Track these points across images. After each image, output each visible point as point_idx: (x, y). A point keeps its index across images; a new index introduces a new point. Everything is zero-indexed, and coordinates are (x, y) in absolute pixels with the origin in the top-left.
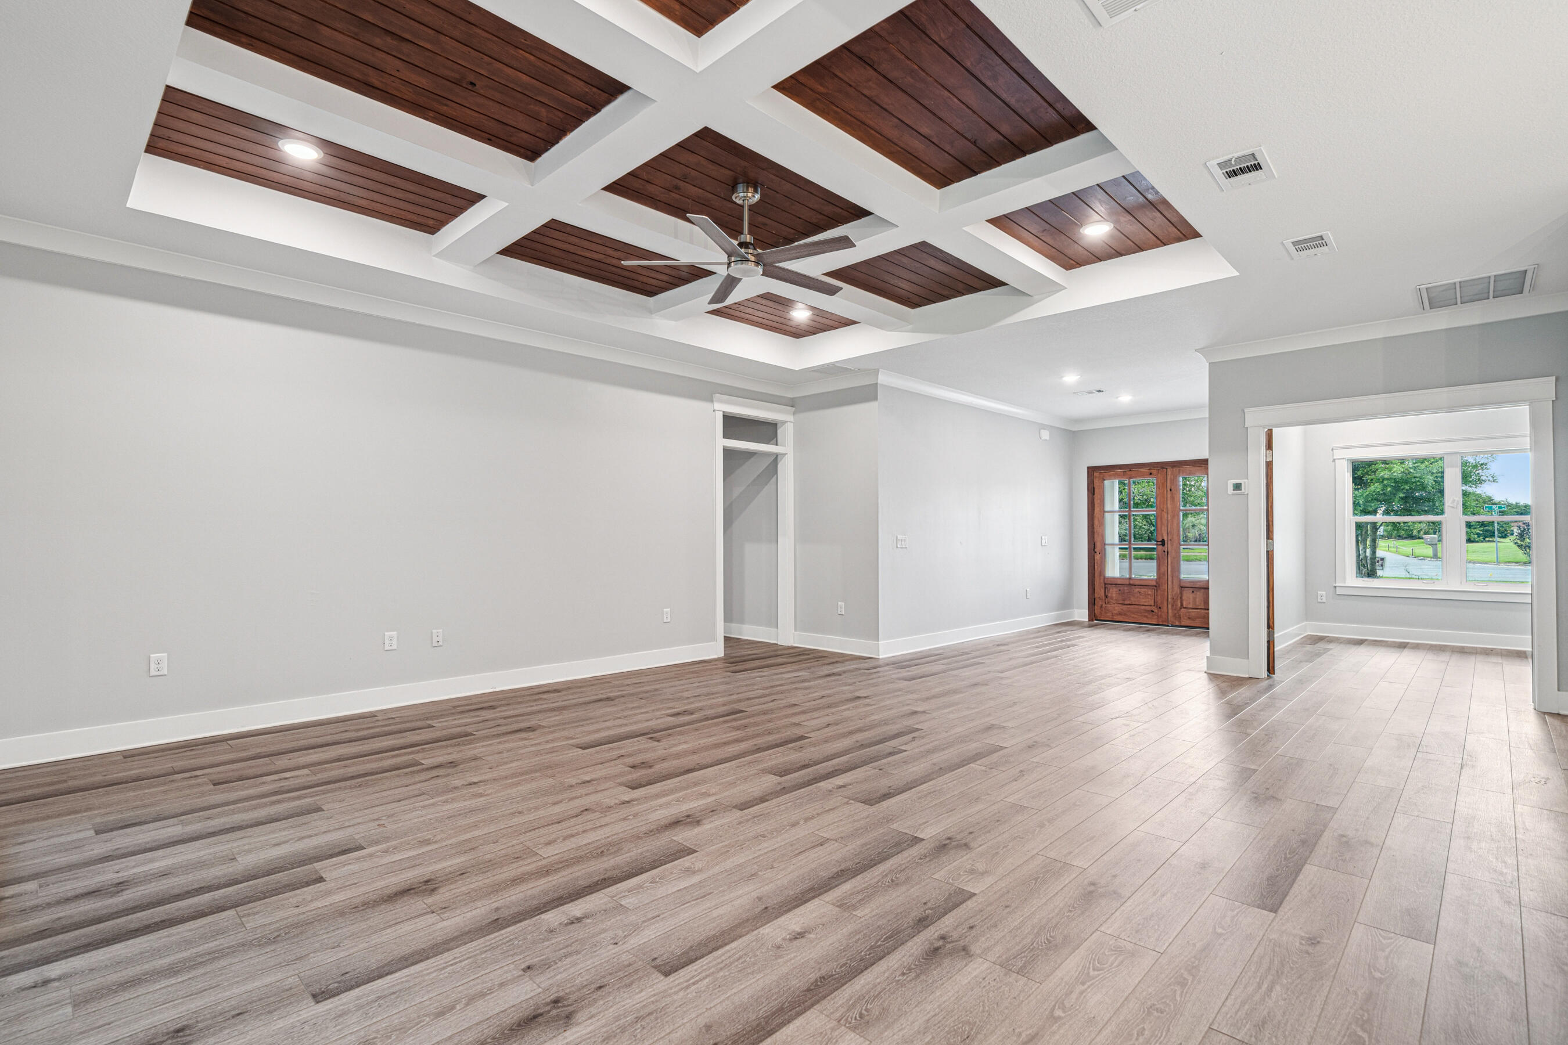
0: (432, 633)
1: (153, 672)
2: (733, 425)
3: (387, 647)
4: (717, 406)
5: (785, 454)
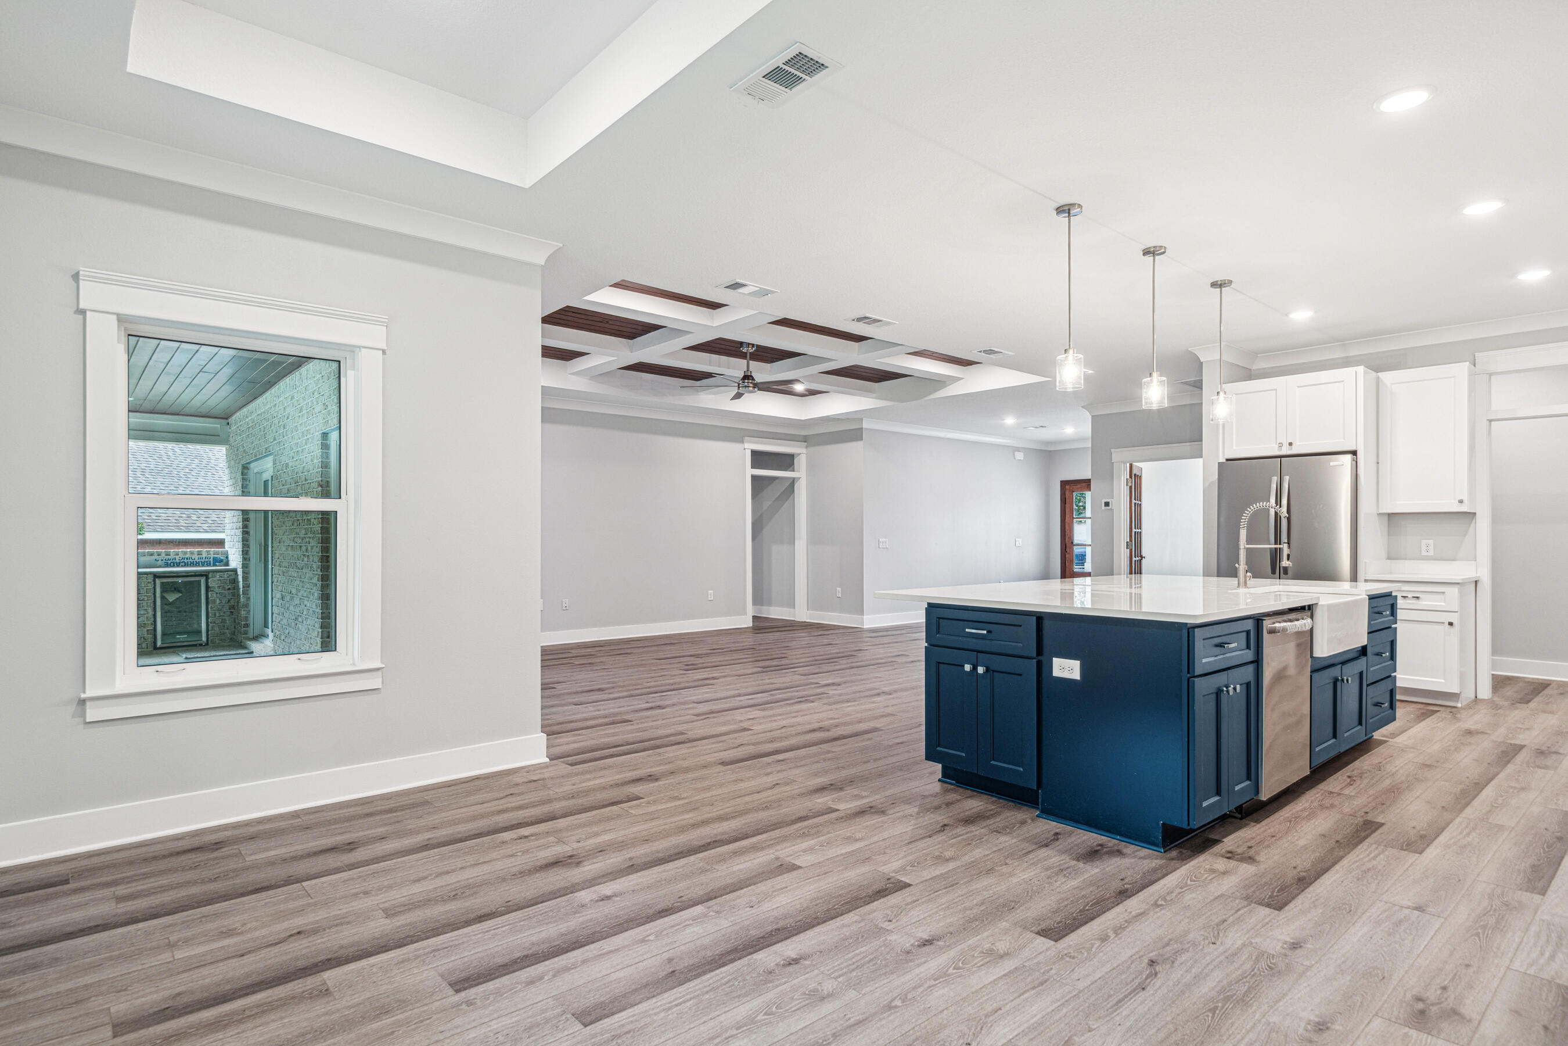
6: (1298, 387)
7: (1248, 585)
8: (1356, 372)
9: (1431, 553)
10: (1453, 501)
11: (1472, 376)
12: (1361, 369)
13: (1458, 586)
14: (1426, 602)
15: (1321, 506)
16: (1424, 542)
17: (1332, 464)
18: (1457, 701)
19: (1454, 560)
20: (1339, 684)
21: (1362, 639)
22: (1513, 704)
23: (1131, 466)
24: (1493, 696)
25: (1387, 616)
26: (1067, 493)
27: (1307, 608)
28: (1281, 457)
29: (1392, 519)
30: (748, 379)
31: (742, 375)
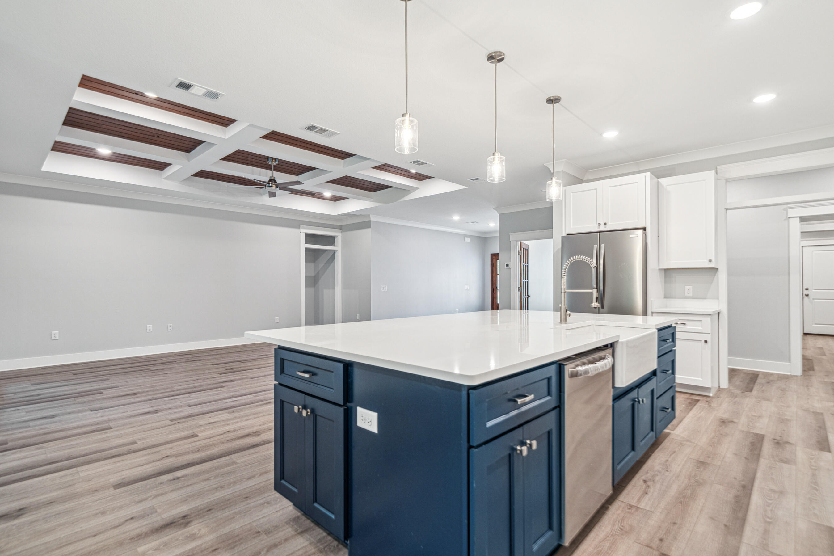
0: (167, 326)
1: (53, 338)
2: (310, 238)
3: (148, 331)
4: (302, 230)
5: (337, 250)
6: (610, 187)
7: (568, 321)
8: (645, 177)
9: (691, 294)
10: (705, 261)
11: (716, 180)
12: (648, 174)
13: (710, 316)
14: (690, 327)
15: (624, 264)
16: (687, 287)
17: (631, 236)
18: (710, 392)
19: (705, 299)
20: (636, 403)
21: (654, 366)
22: (743, 392)
23: (521, 242)
24: (729, 385)
25: (669, 343)
26: (494, 260)
27: (609, 346)
28: (599, 232)
29: (667, 272)
30: (272, 182)
31: (268, 179)
